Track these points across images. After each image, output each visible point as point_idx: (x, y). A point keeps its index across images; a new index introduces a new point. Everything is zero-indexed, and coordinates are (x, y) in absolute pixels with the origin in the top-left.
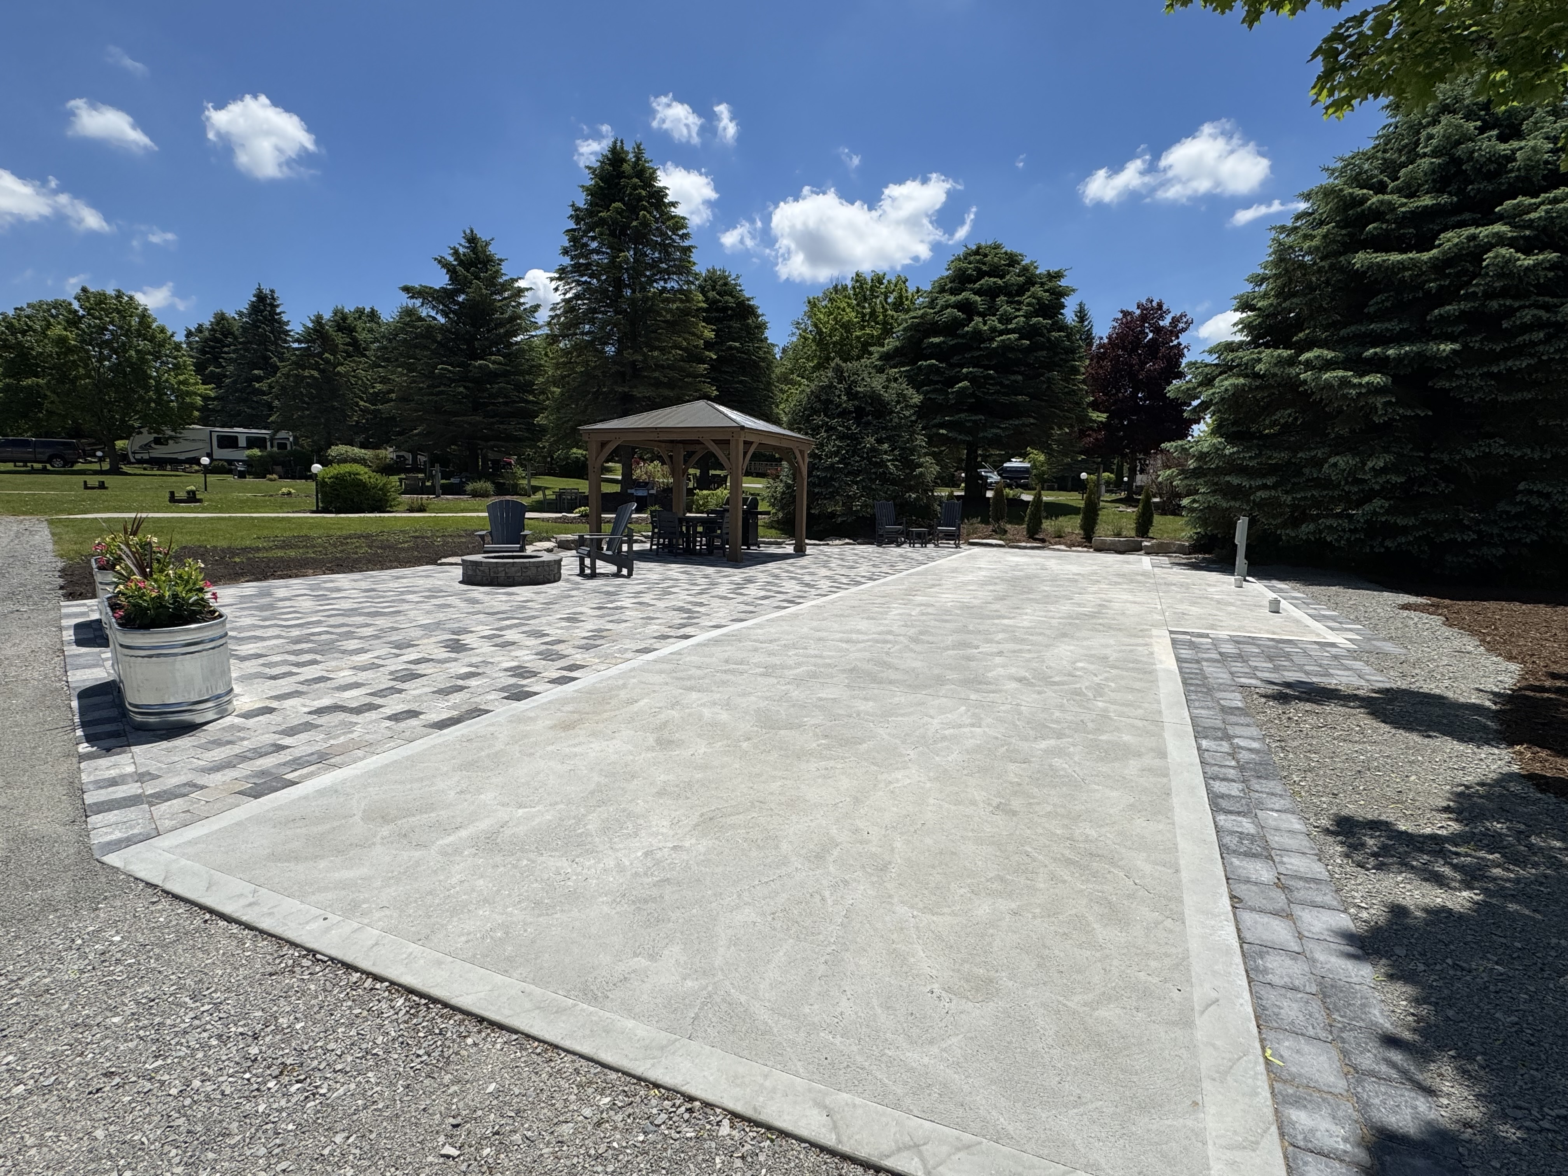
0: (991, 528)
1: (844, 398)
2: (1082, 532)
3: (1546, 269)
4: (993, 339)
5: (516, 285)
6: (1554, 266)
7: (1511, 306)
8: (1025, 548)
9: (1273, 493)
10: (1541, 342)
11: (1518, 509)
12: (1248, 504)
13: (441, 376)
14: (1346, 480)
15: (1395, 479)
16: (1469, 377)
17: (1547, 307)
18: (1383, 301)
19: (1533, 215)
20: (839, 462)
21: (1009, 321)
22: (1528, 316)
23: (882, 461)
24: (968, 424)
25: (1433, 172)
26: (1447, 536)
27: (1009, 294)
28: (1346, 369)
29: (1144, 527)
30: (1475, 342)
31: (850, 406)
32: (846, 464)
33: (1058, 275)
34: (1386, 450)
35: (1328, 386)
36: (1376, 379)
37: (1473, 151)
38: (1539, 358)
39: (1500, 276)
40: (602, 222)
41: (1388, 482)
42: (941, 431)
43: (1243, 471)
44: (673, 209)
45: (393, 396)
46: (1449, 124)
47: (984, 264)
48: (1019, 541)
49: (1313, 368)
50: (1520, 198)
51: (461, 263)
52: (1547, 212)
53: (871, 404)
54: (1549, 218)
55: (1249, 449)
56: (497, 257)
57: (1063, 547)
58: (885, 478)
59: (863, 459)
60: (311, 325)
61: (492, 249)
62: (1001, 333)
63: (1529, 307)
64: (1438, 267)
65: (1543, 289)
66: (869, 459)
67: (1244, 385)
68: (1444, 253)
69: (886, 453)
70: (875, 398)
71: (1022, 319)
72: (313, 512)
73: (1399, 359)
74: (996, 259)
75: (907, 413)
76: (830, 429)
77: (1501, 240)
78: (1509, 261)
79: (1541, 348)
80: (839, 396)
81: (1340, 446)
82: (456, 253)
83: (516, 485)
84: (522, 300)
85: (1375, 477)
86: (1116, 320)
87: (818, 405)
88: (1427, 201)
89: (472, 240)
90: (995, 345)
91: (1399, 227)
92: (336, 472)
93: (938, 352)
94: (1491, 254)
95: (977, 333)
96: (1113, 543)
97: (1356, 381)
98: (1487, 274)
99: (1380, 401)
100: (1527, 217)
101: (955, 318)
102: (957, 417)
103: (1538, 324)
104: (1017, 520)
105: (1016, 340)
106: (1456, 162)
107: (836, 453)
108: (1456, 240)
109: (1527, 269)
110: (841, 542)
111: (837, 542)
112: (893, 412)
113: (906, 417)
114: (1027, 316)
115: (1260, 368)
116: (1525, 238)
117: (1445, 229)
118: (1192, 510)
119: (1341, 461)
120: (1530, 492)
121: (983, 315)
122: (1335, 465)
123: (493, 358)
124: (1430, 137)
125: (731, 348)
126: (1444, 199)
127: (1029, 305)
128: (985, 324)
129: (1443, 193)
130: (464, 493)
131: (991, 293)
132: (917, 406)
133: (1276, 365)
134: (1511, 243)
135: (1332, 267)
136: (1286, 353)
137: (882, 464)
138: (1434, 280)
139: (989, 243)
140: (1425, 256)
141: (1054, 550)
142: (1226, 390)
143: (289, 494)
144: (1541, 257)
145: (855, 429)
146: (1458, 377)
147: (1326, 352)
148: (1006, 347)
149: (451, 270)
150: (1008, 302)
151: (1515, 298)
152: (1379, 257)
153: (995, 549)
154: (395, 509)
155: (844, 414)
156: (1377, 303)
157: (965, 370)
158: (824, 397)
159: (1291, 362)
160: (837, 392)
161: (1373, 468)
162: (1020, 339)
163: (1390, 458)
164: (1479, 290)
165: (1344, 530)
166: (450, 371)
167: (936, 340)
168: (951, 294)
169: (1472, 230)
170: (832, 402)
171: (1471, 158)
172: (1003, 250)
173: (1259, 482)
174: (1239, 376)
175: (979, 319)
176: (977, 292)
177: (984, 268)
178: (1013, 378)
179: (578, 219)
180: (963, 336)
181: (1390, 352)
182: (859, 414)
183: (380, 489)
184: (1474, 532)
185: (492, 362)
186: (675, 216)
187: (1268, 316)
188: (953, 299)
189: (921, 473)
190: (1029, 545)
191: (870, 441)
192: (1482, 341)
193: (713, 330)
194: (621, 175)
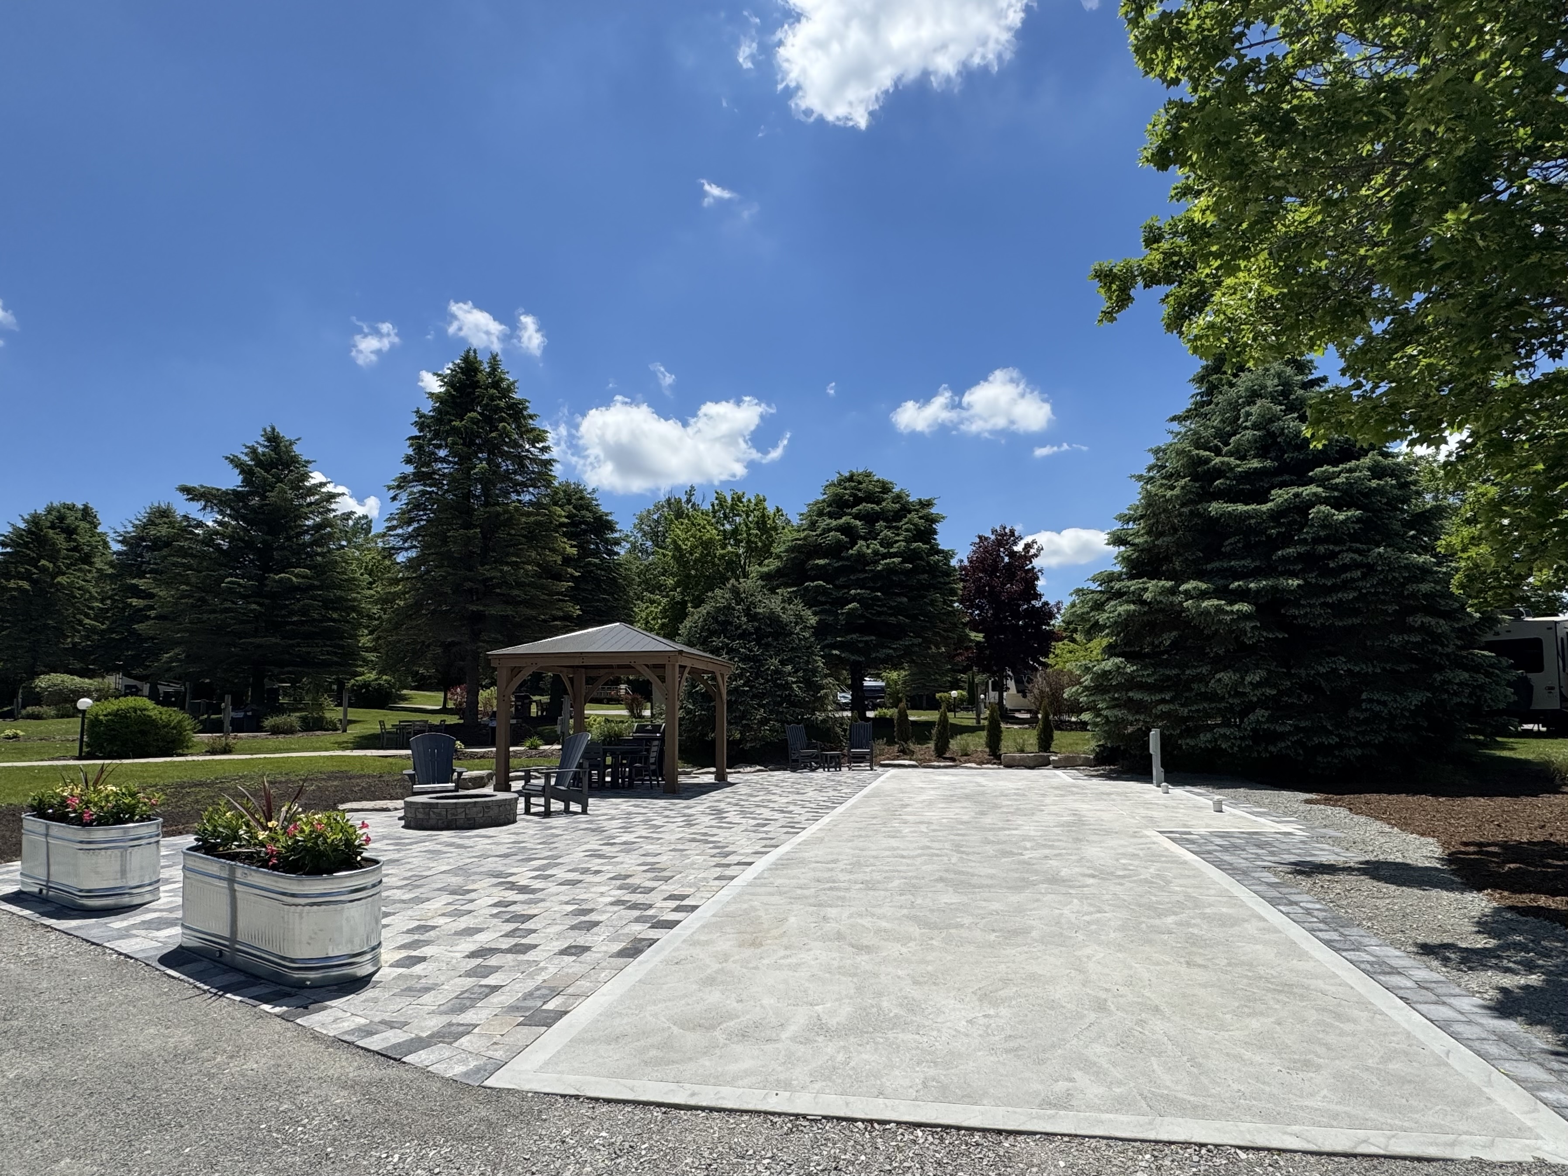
0: (896, 748)
1: (744, 619)
2: (987, 750)
3: (1353, 522)
4: (877, 562)
5: (324, 490)
6: (1359, 520)
7: (1333, 551)
8: (939, 767)
9: (1172, 707)
10: (1358, 579)
11: (1367, 715)
12: (1150, 717)
13: (230, 591)
14: (1229, 693)
15: (1269, 691)
16: (1311, 606)
17: (1357, 551)
18: (1235, 543)
19: (1337, 480)
20: (744, 685)
21: (890, 545)
22: (1348, 558)
23: (787, 683)
24: (860, 645)
25: (1256, 441)
26: (1316, 740)
27: (886, 520)
28: (1219, 599)
29: (1045, 743)
30: (1312, 578)
31: (750, 627)
32: (751, 687)
33: (928, 504)
34: (1257, 666)
35: (1206, 612)
36: (1245, 607)
37: (1283, 429)
38: (1360, 591)
39: (1323, 527)
40: (455, 431)
41: (1263, 694)
42: (834, 652)
43: (1142, 687)
44: (531, 421)
45: (153, 613)
46: (1262, 406)
47: (860, 490)
48: (930, 761)
49: (1192, 598)
50: (1325, 467)
51: (259, 463)
52: (1346, 478)
53: (770, 626)
54: (1349, 484)
55: (1145, 667)
56: (304, 458)
57: (974, 765)
58: (793, 702)
59: (767, 681)
60: (22, 525)
61: (297, 449)
62: (884, 556)
63: (1347, 551)
64: (1276, 516)
65: (1354, 537)
66: (774, 681)
67: (1135, 611)
68: (1278, 506)
69: (789, 674)
70: (773, 619)
71: (903, 544)
72: (80, 758)
73: (1258, 591)
74: (871, 487)
75: (807, 635)
76: (730, 651)
77: (1318, 500)
78: (1328, 516)
79: (1360, 584)
80: (738, 617)
81: (1219, 663)
82: (254, 451)
83: (321, 719)
84: (333, 506)
85: (1253, 690)
86: (973, 544)
87: (715, 626)
88: (1255, 464)
89: (273, 439)
90: (880, 568)
91: (1238, 483)
92: (115, 708)
93: (822, 573)
94: (1314, 510)
95: (861, 555)
96: (1022, 759)
97: (1228, 608)
98: (1313, 525)
99: (1249, 625)
100: (1334, 482)
101: (839, 541)
102: (849, 637)
103: (1355, 565)
104: (922, 739)
105: (900, 563)
106: (1272, 435)
107: (741, 676)
108: (1286, 497)
109: (1342, 522)
110: (753, 769)
111: (749, 769)
112: (793, 633)
113: (805, 639)
114: (907, 540)
115: (1147, 596)
116: (1334, 497)
117: (1273, 487)
118: (1096, 725)
119: (1226, 677)
120: (1371, 701)
121: (865, 539)
122: (1220, 680)
123: (297, 571)
124: (1248, 414)
125: (590, 563)
126: (1268, 463)
127: (907, 530)
128: (868, 547)
129: (1267, 458)
130: (260, 729)
131: (870, 519)
132: (813, 627)
133: (1160, 594)
134: (1326, 501)
135: (1191, 512)
136: (1170, 584)
137: (787, 686)
138: (1273, 528)
139: (860, 471)
140: (1264, 507)
141: (966, 768)
142: (1119, 614)
143: (16, 736)
144: (1349, 514)
145: (757, 651)
146: (1304, 606)
147: (1200, 584)
148: (890, 570)
149: (247, 472)
150: (886, 527)
151: (1335, 543)
152: (1231, 507)
153: (910, 770)
154: (190, 751)
155: (745, 635)
156: (1231, 544)
157: (853, 592)
158: (721, 618)
159: (1173, 591)
160: (736, 614)
161: (1251, 683)
162: (902, 562)
163: (1263, 673)
164: (1309, 537)
165: (1235, 738)
166: (239, 585)
167: (821, 562)
168: (831, 517)
169: (1296, 490)
170: (731, 623)
171: (1282, 433)
172: (875, 478)
173: (1158, 697)
174: (1128, 602)
175: (861, 542)
176: (856, 517)
177: (860, 494)
178: (899, 600)
179: (421, 426)
180: (848, 559)
181: (1252, 585)
182: (759, 636)
183: (174, 728)
184: (1336, 736)
185: (295, 576)
186: (533, 429)
187: (1142, 551)
188: (834, 523)
189: (826, 694)
190: (942, 764)
191: (774, 662)
192: (1316, 577)
193: (574, 546)
194: (476, 385)
